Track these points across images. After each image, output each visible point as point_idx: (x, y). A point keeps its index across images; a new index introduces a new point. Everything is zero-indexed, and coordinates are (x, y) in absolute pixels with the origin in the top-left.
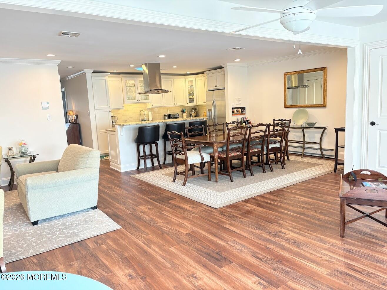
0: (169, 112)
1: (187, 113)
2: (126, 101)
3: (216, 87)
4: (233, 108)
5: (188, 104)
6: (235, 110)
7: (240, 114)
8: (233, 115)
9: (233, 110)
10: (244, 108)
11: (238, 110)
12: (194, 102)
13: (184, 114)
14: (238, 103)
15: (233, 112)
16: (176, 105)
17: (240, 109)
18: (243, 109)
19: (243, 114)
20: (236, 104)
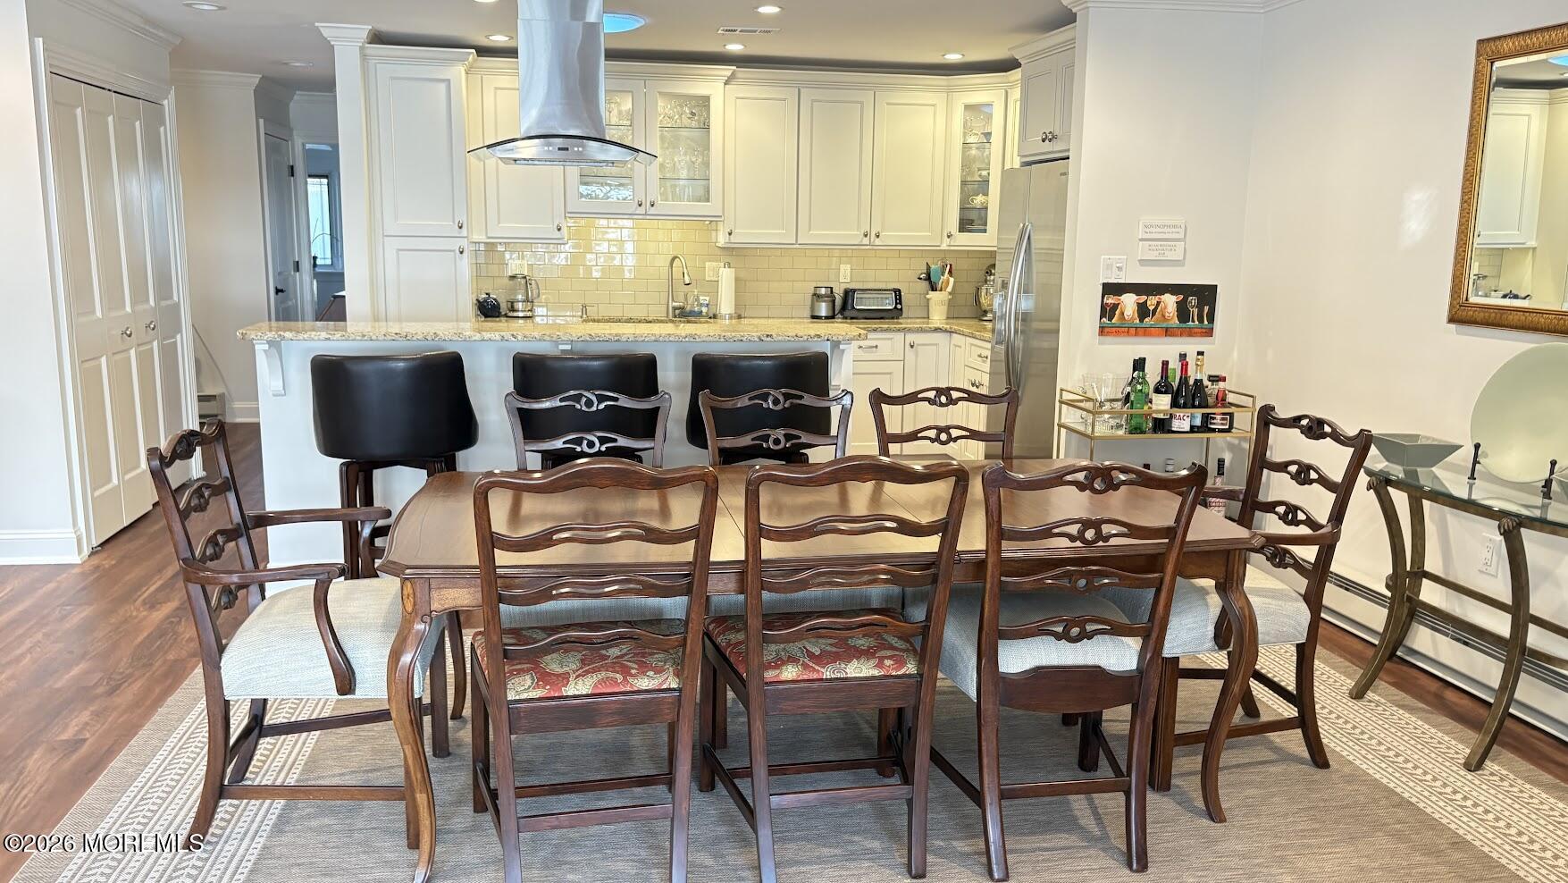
0: (844, 278)
1: (949, 289)
3: (1047, 146)
4: (1110, 289)
5: (955, 241)
6: (1129, 302)
7: (1168, 332)
8: (1103, 331)
9: (1110, 300)
10: (1207, 295)
11: (1152, 302)
12: (988, 228)
13: (932, 295)
14: (1152, 256)
15: (1107, 311)
16: (878, 242)
17: (1170, 301)
18: (1193, 300)
19: (1190, 333)
20: (1143, 262)
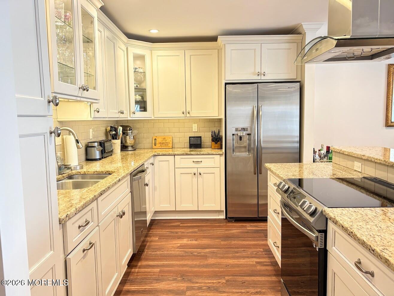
5: (134, 116)
13: (114, 141)
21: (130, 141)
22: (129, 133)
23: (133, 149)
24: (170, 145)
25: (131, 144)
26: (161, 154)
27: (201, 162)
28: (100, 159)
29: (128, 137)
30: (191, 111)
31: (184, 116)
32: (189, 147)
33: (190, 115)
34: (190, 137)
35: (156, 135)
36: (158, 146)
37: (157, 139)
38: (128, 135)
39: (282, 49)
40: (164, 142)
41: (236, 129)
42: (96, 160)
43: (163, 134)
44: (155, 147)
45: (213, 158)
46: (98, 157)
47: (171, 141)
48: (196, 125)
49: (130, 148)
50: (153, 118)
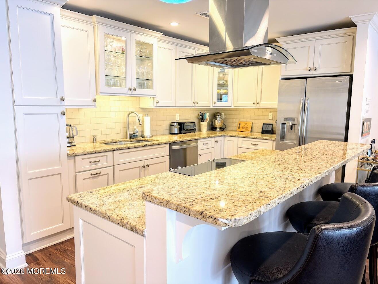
0: (179, 118)
2: (103, 88)
5: (215, 105)
6: (365, 125)
7: (367, 134)
8: (362, 135)
13: (202, 123)
14: (367, 109)
15: (363, 128)
17: (368, 123)
18: (370, 123)
20: (366, 112)
21: (218, 123)
22: (218, 118)
23: (220, 130)
24: (250, 129)
25: (218, 126)
26: (228, 135)
27: (258, 145)
28: (177, 134)
29: (217, 121)
30: (261, 102)
31: (255, 106)
32: (261, 132)
33: (259, 105)
34: (264, 124)
35: (241, 120)
36: (241, 129)
37: (241, 124)
38: (216, 119)
39: (336, 43)
40: (246, 126)
41: (284, 118)
42: (174, 134)
43: (245, 120)
44: (239, 130)
45: (268, 143)
46: (176, 132)
47: (251, 126)
48: (272, 114)
49: (218, 129)
50: (233, 107)
